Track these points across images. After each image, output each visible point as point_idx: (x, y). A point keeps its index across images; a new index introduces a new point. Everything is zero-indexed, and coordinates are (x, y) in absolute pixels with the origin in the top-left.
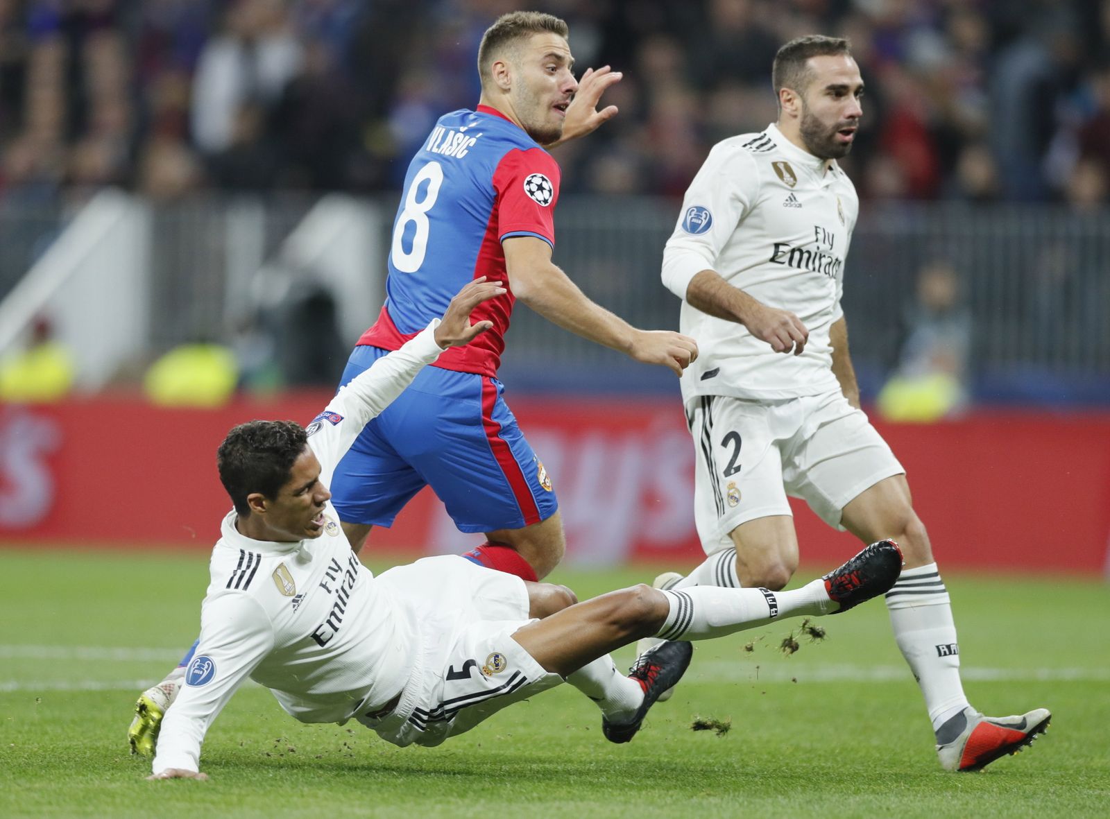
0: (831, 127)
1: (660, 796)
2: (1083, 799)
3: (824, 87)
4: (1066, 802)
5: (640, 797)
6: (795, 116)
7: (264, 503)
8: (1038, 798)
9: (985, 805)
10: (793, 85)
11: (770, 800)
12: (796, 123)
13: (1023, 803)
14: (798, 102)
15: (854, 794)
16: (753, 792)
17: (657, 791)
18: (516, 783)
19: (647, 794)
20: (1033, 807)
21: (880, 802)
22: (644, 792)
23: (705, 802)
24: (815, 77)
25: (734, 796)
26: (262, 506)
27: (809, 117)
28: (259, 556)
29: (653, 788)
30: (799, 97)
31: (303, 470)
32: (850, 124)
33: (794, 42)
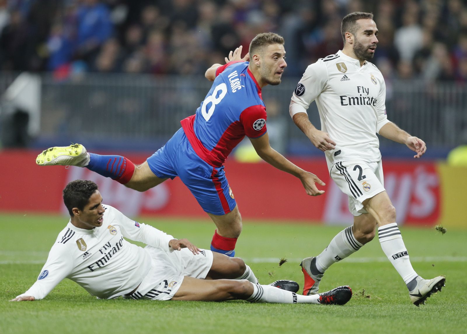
0: (366, 47)
1: (150, 308)
2: (314, 309)
3: (363, 31)
4: (307, 310)
5: (142, 308)
6: (351, 43)
7: (79, 211)
8: (297, 308)
9: (276, 311)
10: (350, 31)
11: (193, 309)
12: (351, 46)
13: (291, 310)
14: (352, 38)
15: (226, 306)
16: (186, 306)
17: (149, 306)
18: (94, 302)
19: (145, 307)
20: (295, 312)
21: (236, 310)
22: (144, 306)
23: (167, 310)
24: (360, 27)
25: (179, 307)
26: (78, 213)
27: (357, 43)
28: (74, 233)
29: (147, 304)
30: (353, 35)
31: (94, 200)
32: (374, 46)
33: (350, 14)
